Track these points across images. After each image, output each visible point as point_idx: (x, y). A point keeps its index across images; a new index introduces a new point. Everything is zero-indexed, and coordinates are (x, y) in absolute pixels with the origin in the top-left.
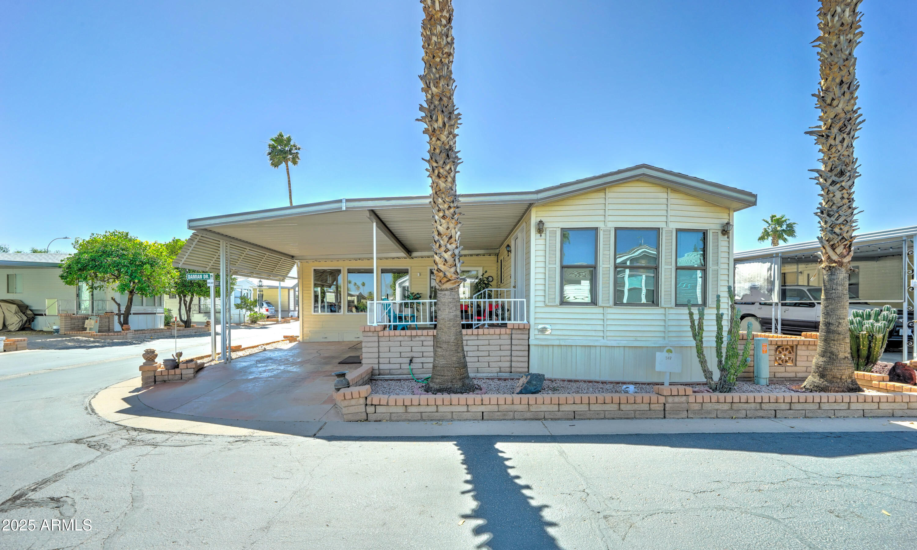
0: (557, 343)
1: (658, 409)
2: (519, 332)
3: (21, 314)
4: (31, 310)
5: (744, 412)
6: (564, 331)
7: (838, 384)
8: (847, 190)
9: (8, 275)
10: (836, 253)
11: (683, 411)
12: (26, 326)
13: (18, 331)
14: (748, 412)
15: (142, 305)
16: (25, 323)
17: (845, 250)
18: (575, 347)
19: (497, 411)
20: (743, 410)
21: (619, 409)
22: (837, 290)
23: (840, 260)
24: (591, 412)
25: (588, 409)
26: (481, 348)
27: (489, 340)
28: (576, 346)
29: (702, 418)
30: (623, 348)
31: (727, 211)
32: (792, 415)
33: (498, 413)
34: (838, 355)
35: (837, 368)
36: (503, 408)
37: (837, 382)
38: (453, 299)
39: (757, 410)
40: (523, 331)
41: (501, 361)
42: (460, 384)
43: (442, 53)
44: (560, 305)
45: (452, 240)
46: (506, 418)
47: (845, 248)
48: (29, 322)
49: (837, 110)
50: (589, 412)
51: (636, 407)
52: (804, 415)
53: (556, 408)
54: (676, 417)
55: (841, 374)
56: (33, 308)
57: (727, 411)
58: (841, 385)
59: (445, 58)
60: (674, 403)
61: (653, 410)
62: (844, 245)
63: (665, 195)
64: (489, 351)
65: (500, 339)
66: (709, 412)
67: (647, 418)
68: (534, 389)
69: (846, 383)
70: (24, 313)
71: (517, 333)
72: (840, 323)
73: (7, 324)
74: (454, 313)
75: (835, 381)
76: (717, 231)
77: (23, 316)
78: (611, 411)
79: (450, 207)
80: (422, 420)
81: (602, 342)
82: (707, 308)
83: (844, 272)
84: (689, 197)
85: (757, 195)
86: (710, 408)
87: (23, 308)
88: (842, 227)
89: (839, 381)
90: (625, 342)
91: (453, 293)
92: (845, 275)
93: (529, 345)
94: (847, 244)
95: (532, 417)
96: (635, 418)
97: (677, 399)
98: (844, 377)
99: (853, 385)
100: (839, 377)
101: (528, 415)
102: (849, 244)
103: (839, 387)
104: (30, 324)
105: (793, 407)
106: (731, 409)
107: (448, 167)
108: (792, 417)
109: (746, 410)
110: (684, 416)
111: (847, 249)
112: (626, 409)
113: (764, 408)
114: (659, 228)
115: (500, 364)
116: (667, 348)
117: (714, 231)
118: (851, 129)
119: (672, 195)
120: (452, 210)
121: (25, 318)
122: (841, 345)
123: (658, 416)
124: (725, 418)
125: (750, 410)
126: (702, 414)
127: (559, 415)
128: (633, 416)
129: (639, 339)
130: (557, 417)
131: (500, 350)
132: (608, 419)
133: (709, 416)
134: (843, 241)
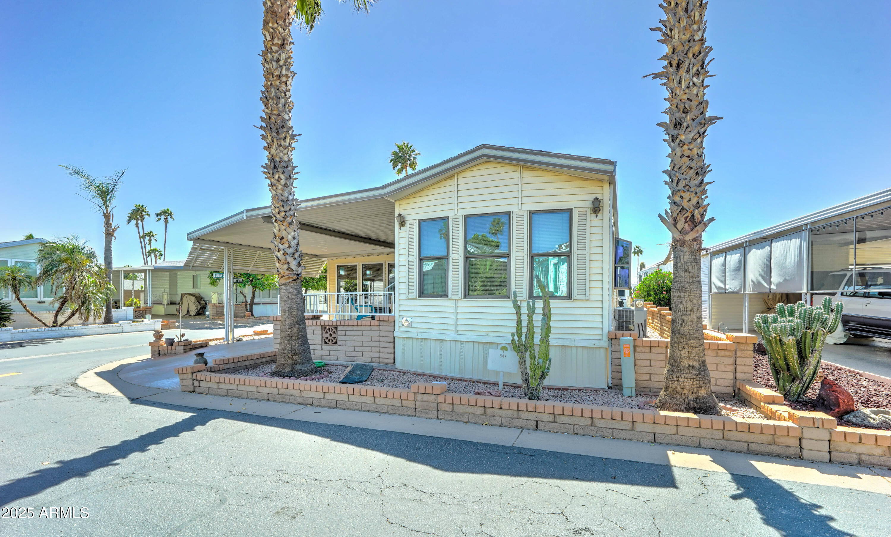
0: (415, 336)
1: (410, 406)
2: (385, 324)
3: (197, 303)
4: (204, 301)
5: (499, 419)
6: (422, 323)
7: (677, 401)
8: (688, 145)
9: (193, 276)
10: (677, 229)
11: (432, 410)
12: (200, 312)
13: (195, 315)
14: (503, 419)
15: (270, 297)
16: (199, 310)
17: (687, 225)
18: (429, 340)
19: (277, 393)
20: (498, 416)
21: (374, 403)
22: (680, 276)
23: (681, 237)
24: (350, 403)
25: (347, 400)
26: (357, 338)
27: (362, 331)
28: (431, 339)
29: (452, 420)
30: (472, 343)
31: (601, 184)
32: (557, 429)
33: (278, 396)
34: (680, 363)
35: (677, 379)
36: (282, 391)
37: (676, 398)
38: (288, 292)
39: (514, 418)
40: (389, 323)
41: (372, 352)
42: (289, 369)
43: (273, 77)
44: (419, 297)
45: (284, 240)
46: (284, 401)
47: (686, 222)
48: (202, 309)
49: (674, 43)
50: (348, 402)
51: (388, 402)
52: (572, 430)
53: (321, 396)
54: (426, 416)
55: (682, 387)
56: (205, 299)
57: (480, 416)
58: (681, 402)
59: (275, 80)
60: (423, 401)
61: (405, 407)
62: (685, 218)
63: (516, 175)
64: (363, 341)
65: (371, 330)
66: (460, 415)
67: (399, 415)
68: (358, 379)
69: (686, 400)
70: (199, 303)
71: (384, 325)
72: (683, 321)
73: (189, 310)
74: (290, 305)
75: (675, 396)
76: (585, 209)
77: (199, 304)
78: (368, 403)
79: (280, 212)
80: (227, 395)
81: (453, 336)
82: (572, 300)
83: (687, 254)
84: (546, 173)
85: (616, 162)
86: (461, 411)
87: (199, 299)
88: (683, 194)
89: (678, 396)
90: (475, 337)
91: (287, 288)
92: (688, 257)
93: (394, 338)
94: (688, 216)
95: (303, 402)
96: (387, 413)
97: (425, 397)
98: (685, 392)
99: (697, 403)
100: (680, 390)
101: (300, 400)
102: (690, 215)
103: (677, 405)
104: (202, 311)
105: (558, 419)
106: (484, 414)
107: (277, 177)
108: (556, 431)
109: (501, 417)
110: (433, 416)
111: (690, 223)
112: (380, 403)
113: (522, 417)
114: (510, 212)
115: (372, 355)
116: (503, 345)
117: (580, 209)
118: (690, 65)
119: (526, 173)
120: (283, 214)
121: (199, 307)
122: (684, 350)
123: (410, 414)
124: (477, 423)
125: (506, 417)
126: (453, 416)
127: (324, 402)
128: (386, 411)
129: (490, 334)
130: (323, 404)
131: (371, 341)
132: (364, 411)
133: (460, 419)
134: (683, 213)
